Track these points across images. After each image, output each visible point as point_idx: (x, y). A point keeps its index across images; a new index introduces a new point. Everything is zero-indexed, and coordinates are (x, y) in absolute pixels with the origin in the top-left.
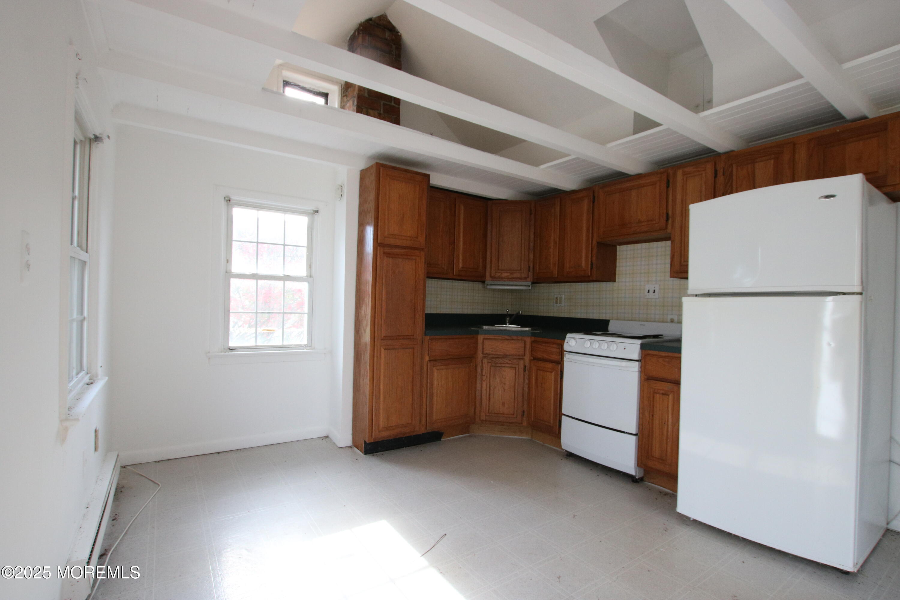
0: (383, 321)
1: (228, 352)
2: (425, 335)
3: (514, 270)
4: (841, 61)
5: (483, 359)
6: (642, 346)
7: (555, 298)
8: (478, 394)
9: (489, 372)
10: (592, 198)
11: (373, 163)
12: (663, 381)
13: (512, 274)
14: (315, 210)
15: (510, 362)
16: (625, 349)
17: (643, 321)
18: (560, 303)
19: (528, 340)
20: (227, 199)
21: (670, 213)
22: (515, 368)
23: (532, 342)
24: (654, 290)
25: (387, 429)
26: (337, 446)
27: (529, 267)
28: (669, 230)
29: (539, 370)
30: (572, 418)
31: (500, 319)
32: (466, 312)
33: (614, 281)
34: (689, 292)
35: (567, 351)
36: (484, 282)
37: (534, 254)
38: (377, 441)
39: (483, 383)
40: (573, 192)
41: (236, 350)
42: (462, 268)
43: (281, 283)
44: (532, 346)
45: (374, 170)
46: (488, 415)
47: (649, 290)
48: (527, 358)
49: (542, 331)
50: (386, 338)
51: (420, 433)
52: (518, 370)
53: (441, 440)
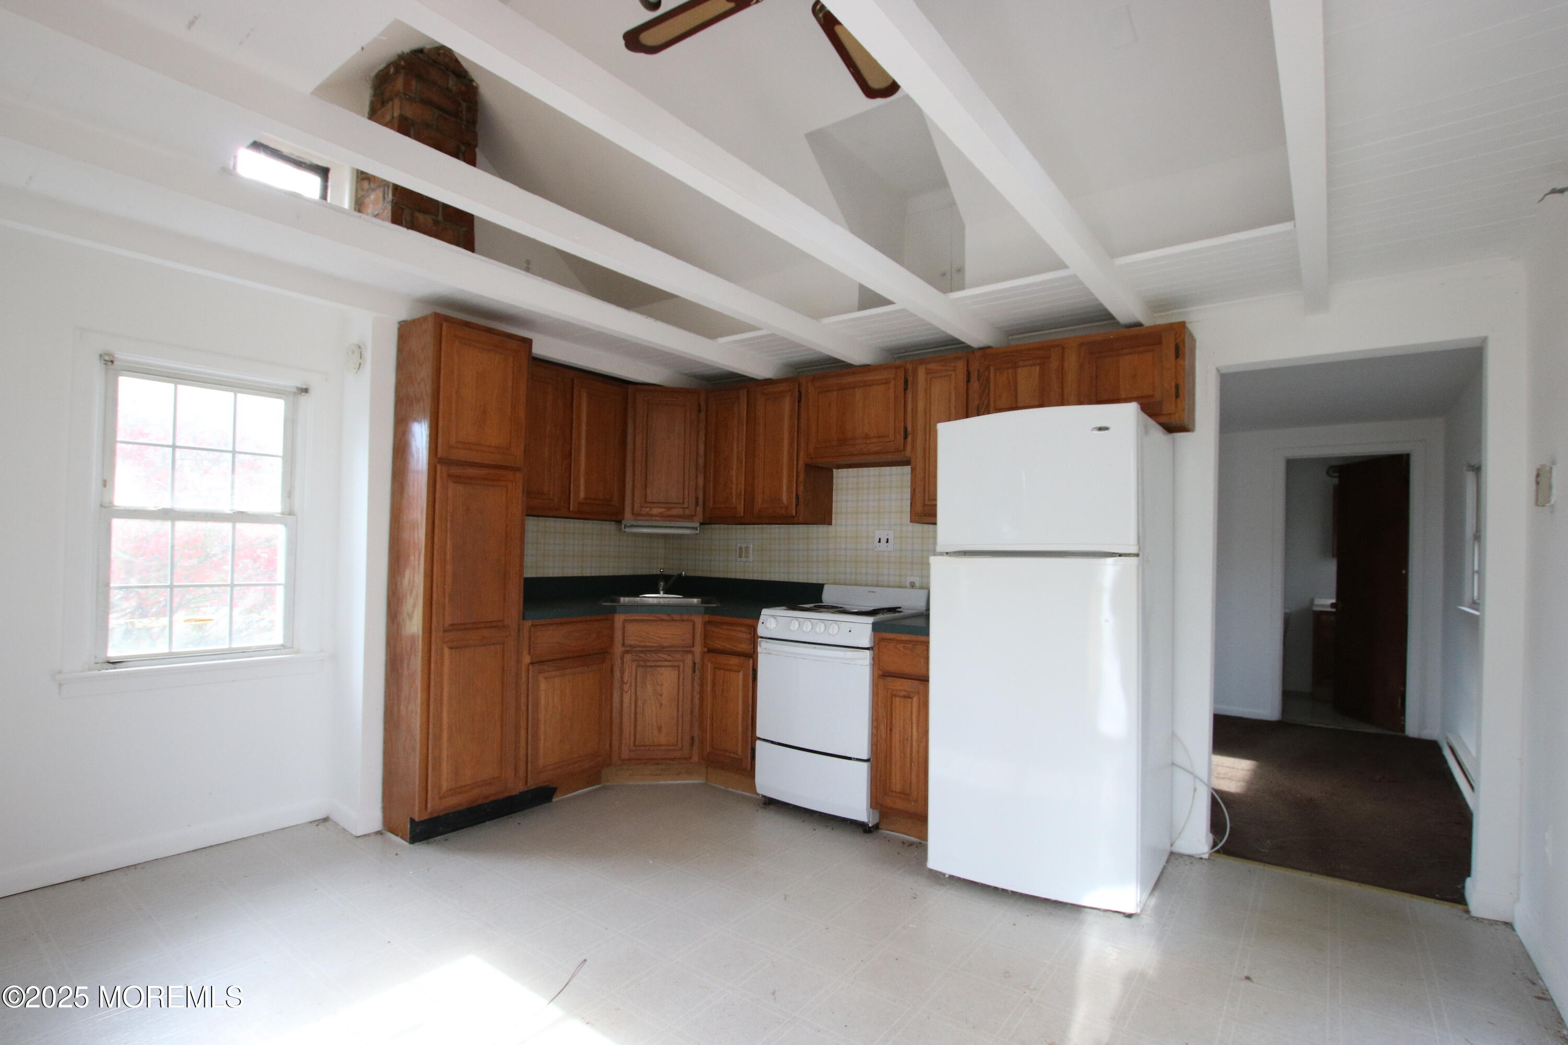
0: (447, 596)
1: (107, 669)
2: (524, 618)
3: (671, 503)
4: (1113, 255)
5: (623, 656)
6: (876, 627)
7: (738, 547)
8: (615, 714)
9: (634, 676)
10: (797, 395)
11: (427, 311)
12: (905, 678)
13: (669, 509)
14: (301, 386)
15: (669, 658)
16: (850, 631)
17: (872, 586)
18: (747, 557)
19: (699, 620)
20: (107, 358)
21: (909, 428)
22: (679, 666)
23: (706, 624)
24: (888, 539)
25: (453, 792)
26: (351, 833)
27: (697, 498)
28: (908, 452)
29: (719, 669)
30: (772, 742)
31: (648, 583)
32: (588, 573)
33: (830, 524)
34: (939, 549)
35: (762, 637)
36: (619, 522)
37: (705, 477)
38: (435, 815)
39: (624, 694)
40: (768, 382)
41: (124, 663)
42: (585, 498)
43: (228, 526)
44: (705, 630)
45: (429, 326)
46: (634, 748)
47: (880, 539)
48: (698, 649)
49: (720, 605)
50: (454, 627)
51: (515, 792)
52: (684, 671)
53: (552, 801)
